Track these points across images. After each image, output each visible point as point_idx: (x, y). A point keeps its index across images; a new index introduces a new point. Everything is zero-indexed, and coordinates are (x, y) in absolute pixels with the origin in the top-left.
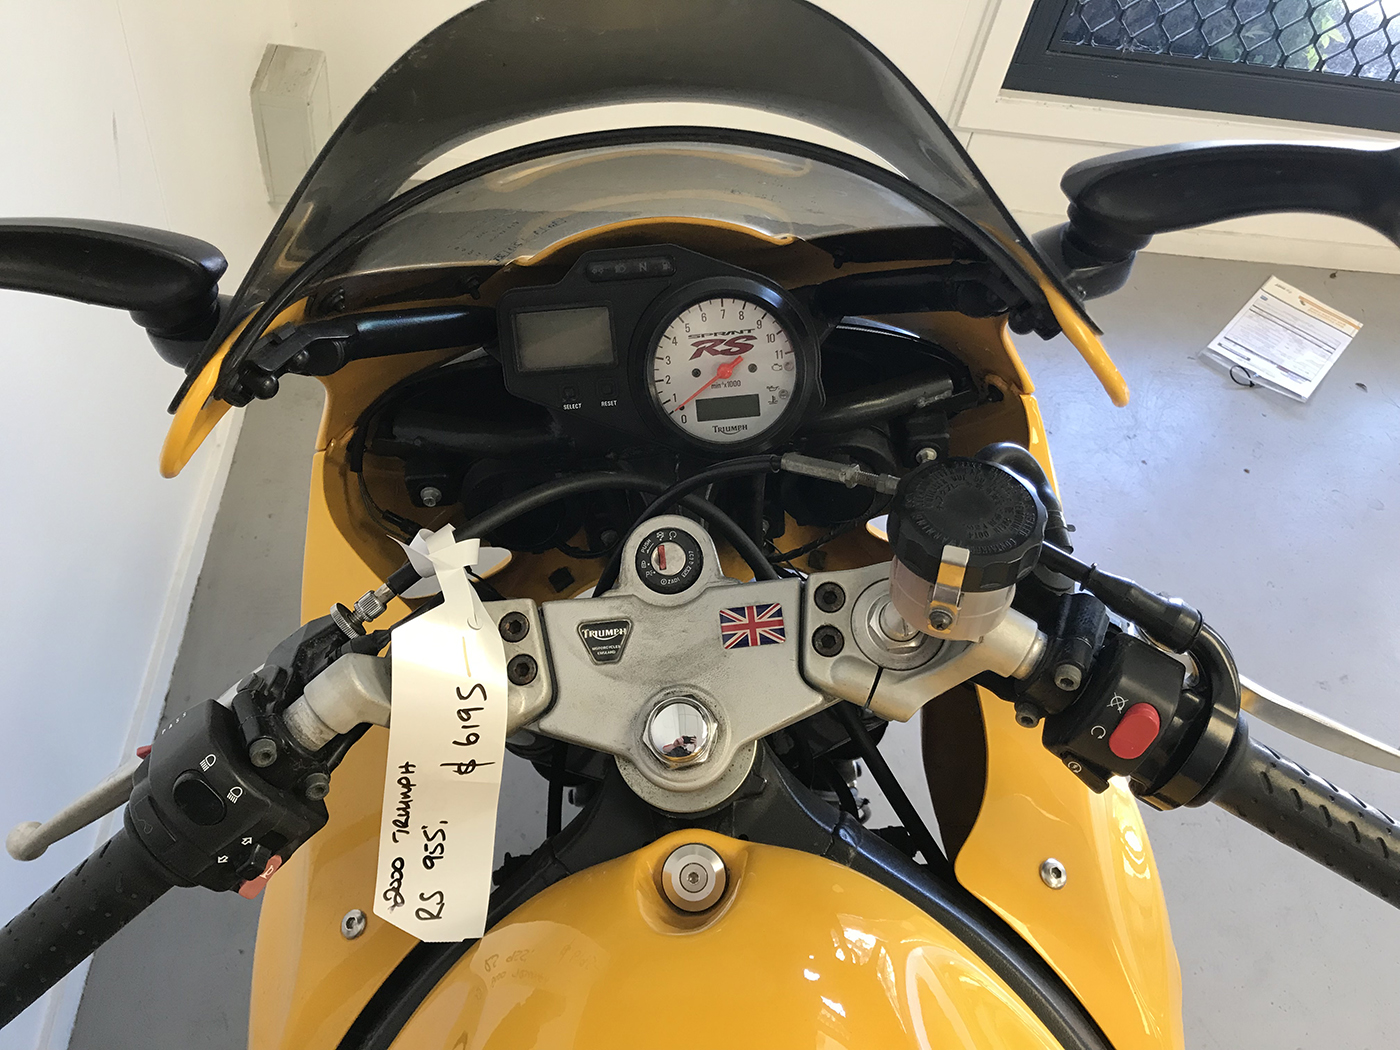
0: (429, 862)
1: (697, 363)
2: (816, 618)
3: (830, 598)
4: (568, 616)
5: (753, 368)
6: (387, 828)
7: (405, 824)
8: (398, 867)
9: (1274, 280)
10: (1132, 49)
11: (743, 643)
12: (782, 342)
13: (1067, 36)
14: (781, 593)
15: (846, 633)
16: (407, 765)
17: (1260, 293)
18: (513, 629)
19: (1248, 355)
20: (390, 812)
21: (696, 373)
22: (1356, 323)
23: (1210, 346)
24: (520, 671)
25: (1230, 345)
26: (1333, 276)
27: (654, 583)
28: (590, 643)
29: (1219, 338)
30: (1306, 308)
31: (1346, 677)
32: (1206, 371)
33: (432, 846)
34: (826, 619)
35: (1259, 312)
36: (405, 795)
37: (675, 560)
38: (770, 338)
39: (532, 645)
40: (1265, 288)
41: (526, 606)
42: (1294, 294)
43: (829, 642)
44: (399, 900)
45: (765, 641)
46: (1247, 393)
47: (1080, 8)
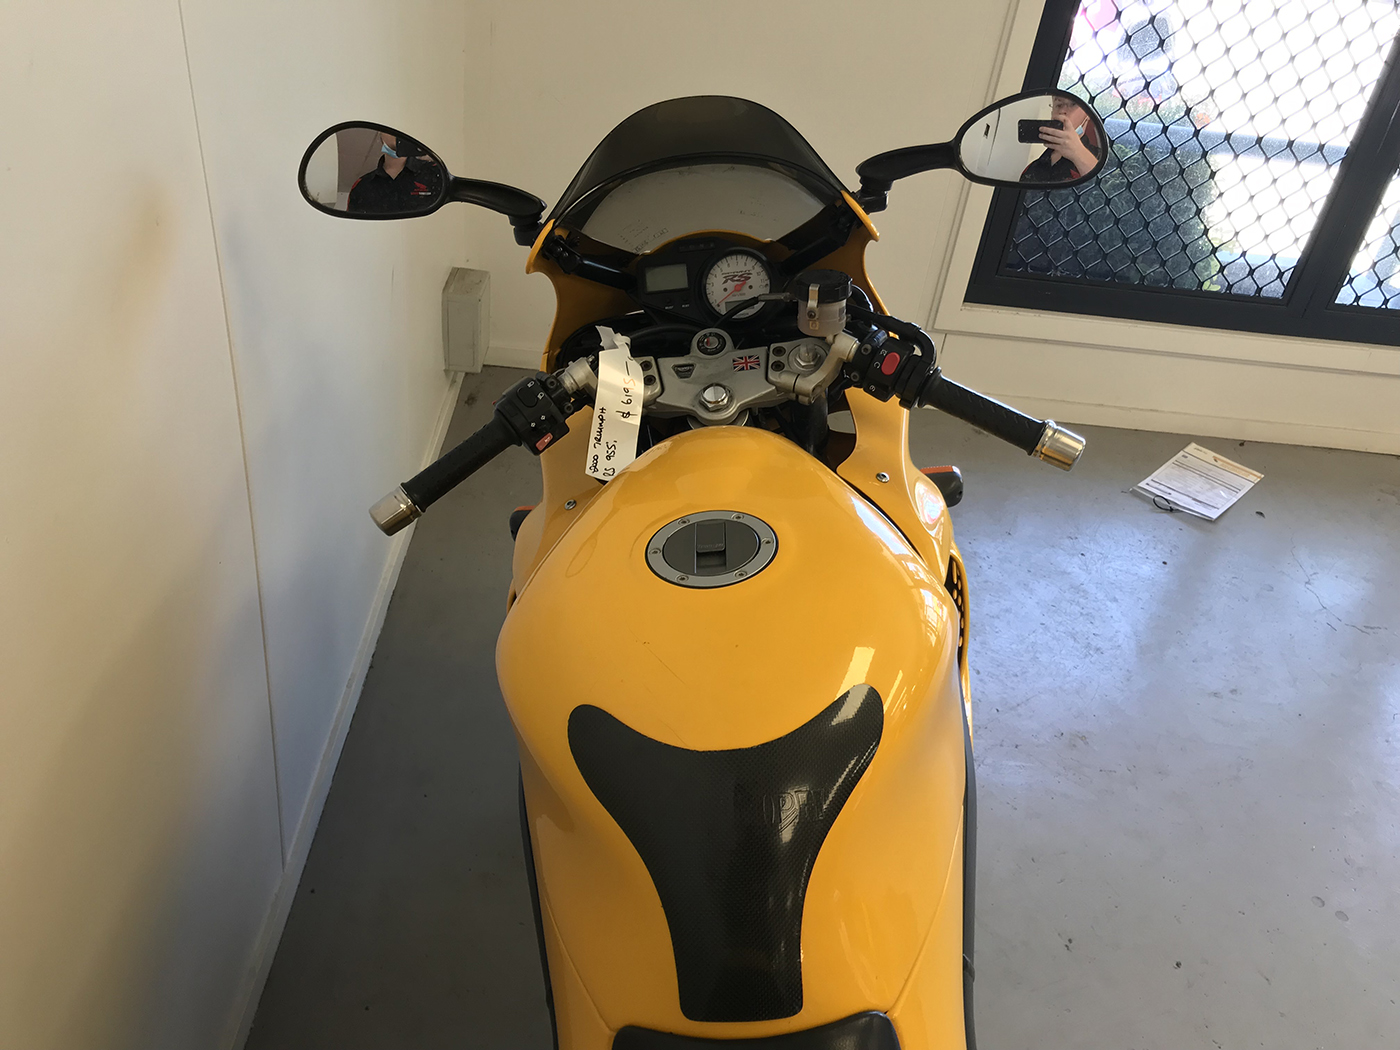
0: (609, 457)
1: (725, 286)
2: (773, 359)
3: (779, 351)
4: (668, 363)
5: (751, 287)
6: (592, 441)
7: (599, 440)
8: (596, 458)
9: (1193, 445)
10: (1059, 274)
11: (743, 369)
12: (764, 275)
13: (1010, 266)
14: (760, 352)
15: (786, 364)
16: (603, 409)
17: (1182, 453)
18: (645, 366)
19: (1170, 491)
20: (594, 434)
21: (725, 290)
22: (1259, 474)
23: (1140, 485)
24: (648, 381)
25: (1156, 485)
26: (1242, 444)
27: (705, 351)
28: (677, 372)
29: (1148, 480)
30: (1219, 463)
31: (1235, 690)
32: (1137, 501)
33: (610, 451)
34: (777, 358)
35: (1180, 465)
36: (601, 424)
37: (714, 343)
38: (758, 274)
39: (653, 371)
40: (1186, 450)
41: (651, 359)
42: (1209, 455)
43: (778, 366)
44: (596, 470)
45: (751, 368)
46: (1166, 516)
47: (1016, 246)
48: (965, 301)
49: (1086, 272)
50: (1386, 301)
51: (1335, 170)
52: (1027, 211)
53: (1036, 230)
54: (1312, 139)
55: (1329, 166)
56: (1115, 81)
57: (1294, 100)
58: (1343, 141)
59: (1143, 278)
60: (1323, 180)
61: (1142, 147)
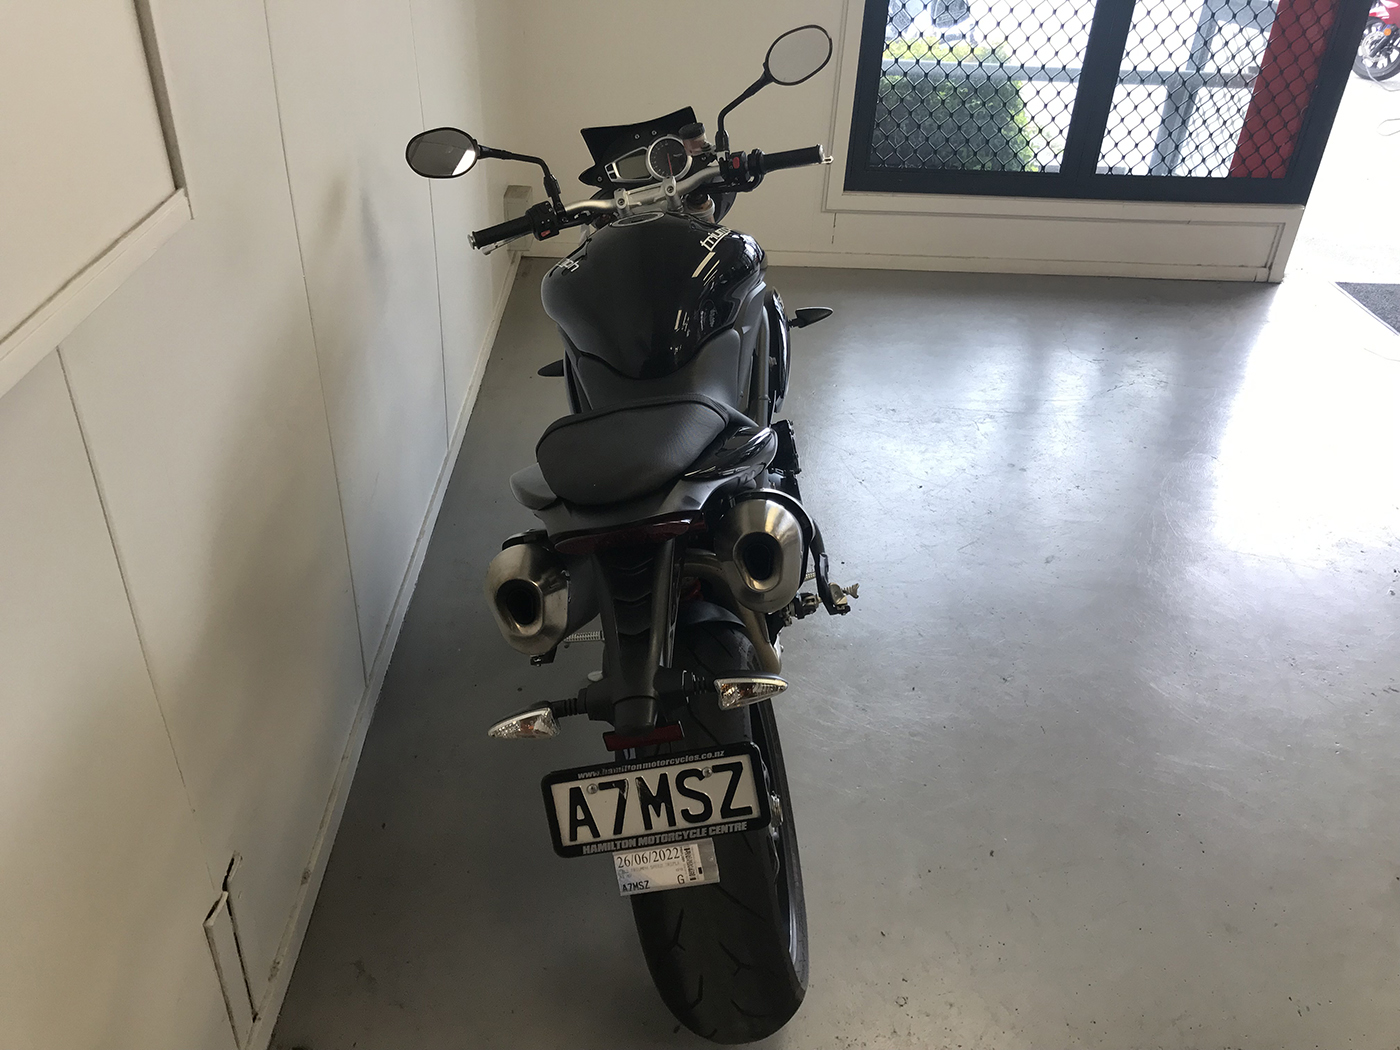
10: (906, 167)
13: (873, 164)
47: (875, 150)
48: (844, 190)
49: (924, 164)
50: (1130, 170)
51: (1076, 84)
52: (878, 125)
53: (887, 138)
54: (1055, 64)
55: (1072, 81)
56: (921, 34)
57: (1038, 40)
58: (1078, 65)
59: (963, 165)
60: (1070, 92)
61: (947, 76)
